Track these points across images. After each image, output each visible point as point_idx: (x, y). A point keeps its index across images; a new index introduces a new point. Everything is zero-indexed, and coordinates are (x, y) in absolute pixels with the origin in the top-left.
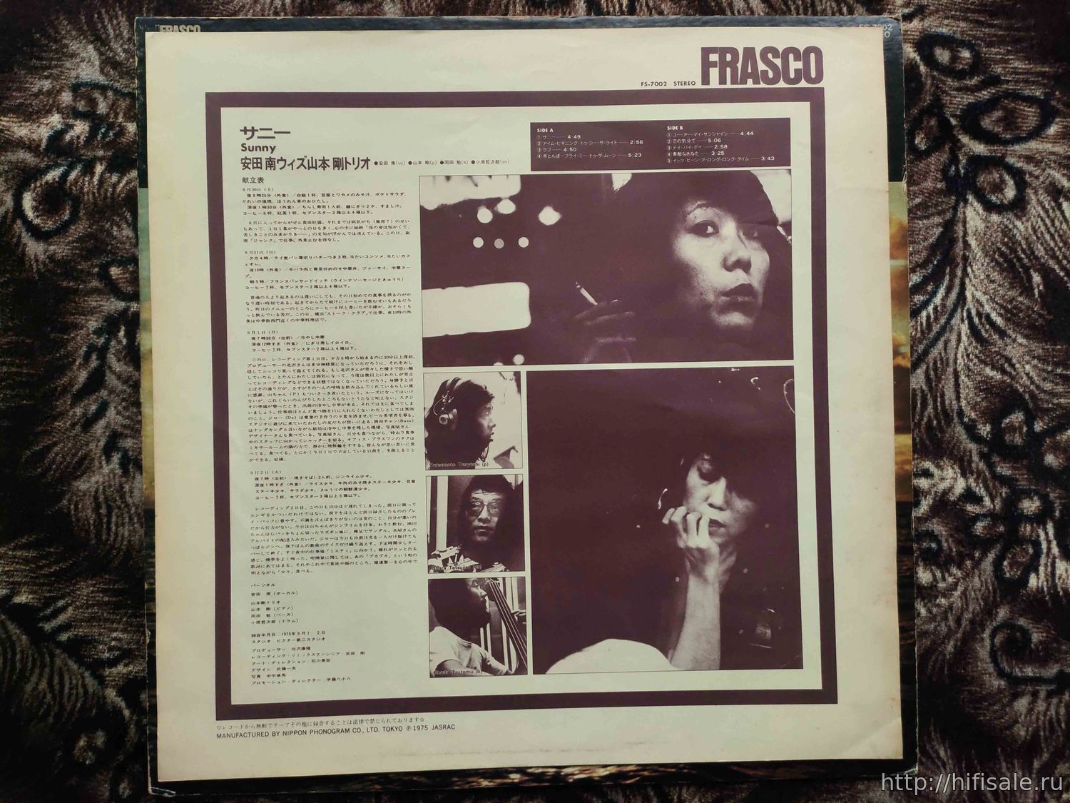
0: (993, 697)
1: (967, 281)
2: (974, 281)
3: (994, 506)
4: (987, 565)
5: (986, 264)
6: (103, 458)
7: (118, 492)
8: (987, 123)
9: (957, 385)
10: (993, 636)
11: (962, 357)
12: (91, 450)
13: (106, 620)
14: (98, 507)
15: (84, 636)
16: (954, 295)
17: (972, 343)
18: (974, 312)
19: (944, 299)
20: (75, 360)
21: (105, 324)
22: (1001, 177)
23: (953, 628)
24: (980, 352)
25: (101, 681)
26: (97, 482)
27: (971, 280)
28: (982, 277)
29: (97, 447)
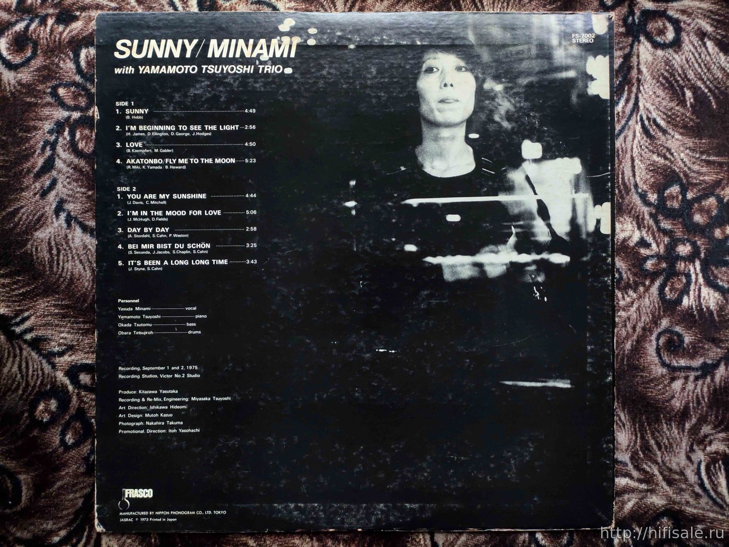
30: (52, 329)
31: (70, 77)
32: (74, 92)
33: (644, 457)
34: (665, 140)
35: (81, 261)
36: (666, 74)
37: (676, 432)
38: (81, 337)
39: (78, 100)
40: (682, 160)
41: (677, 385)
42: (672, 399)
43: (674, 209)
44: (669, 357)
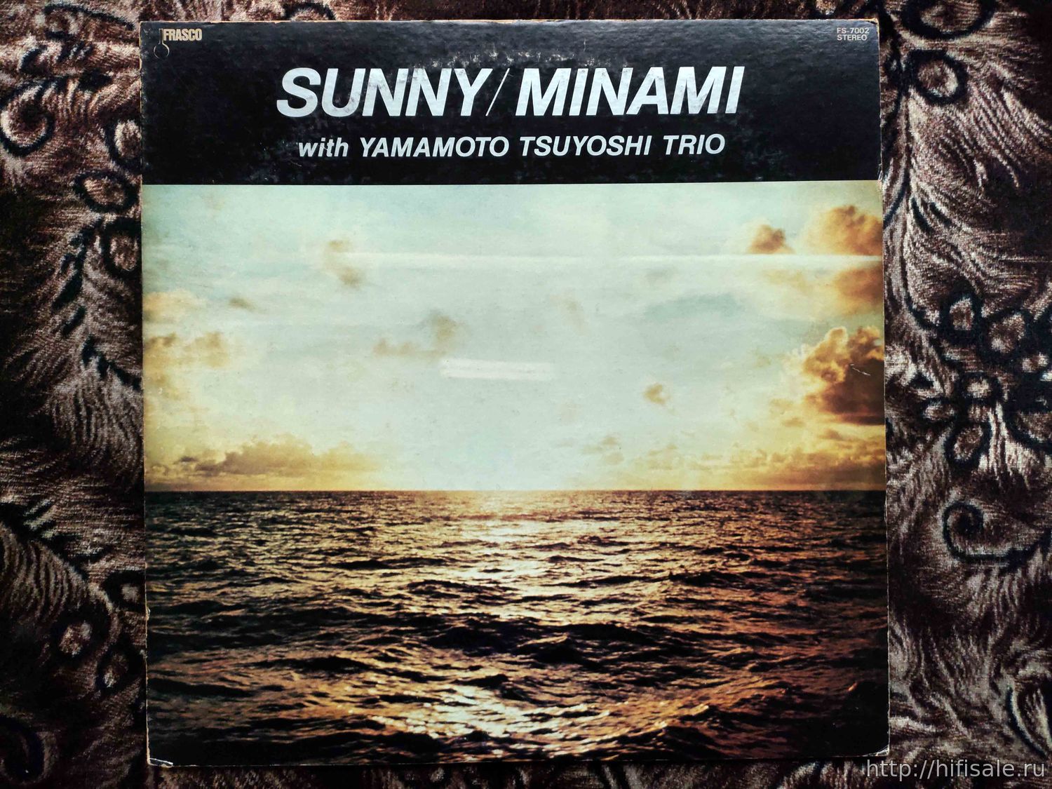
0: (948, 576)
1: (911, 172)
2: (918, 172)
4: (938, 447)
5: (929, 155)
6: (82, 362)
7: (97, 394)
8: (927, 18)
9: (904, 273)
10: (945, 517)
11: (909, 245)
12: (70, 356)
13: (89, 517)
14: (78, 409)
15: (68, 533)
16: (898, 185)
17: (917, 232)
18: (919, 202)
19: (888, 189)
20: (53, 270)
21: (81, 235)
22: (942, 70)
23: (906, 509)
24: (926, 240)
25: (85, 576)
26: (76, 386)
27: (915, 171)
28: (927, 168)
29: (75, 352)
30: (82, 523)
31: (101, 164)
32: (107, 186)
33: (930, 686)
34: (948, 234)
35: (121, 426)
36: (947, 140)
37: (975, 649)
38: (123, 534)
39: (113, 196)
40: (973, 261)
41: (975, 582)
42: (968, 603)
43: (964, 332)
44: (962, 542)
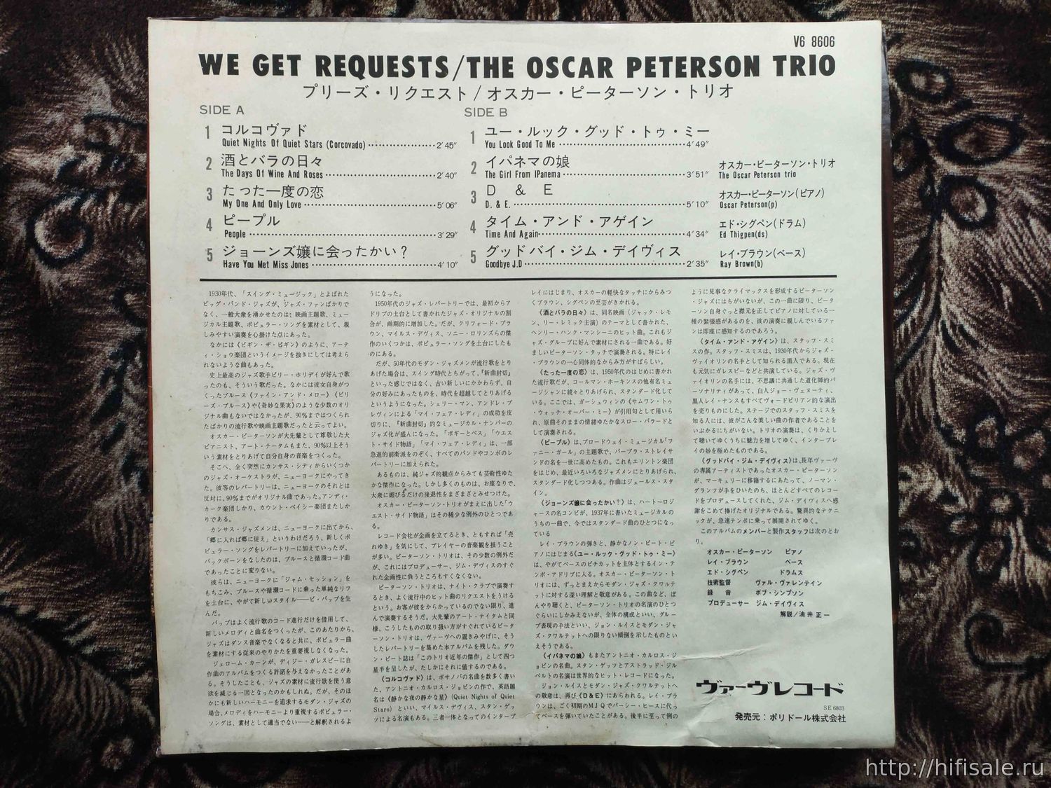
0: (968, 683)
1: (942, 295)
2: (948, 295)
3: (969, 505)
4: (962, 560)
5: (959, 278)
6: (122, 478)
7: (137, 510)
8: (960, 145)
9: (933, 393)
10: (967, 627)
11: (938, 366)
12: (110, 471)
13: (130, 633)
14: (117, 525)
15: (109, 649)
16: (929, 309)
17: (946, 353)
18: (948, 324)
19: (921, 312)
20: (92, 385)
21: (121, 349)
22: (973, 196)
23: (931, 621)
24: (954, 362)
25: (128, 691)
26: (116, 502)
27: (945, 294)
28: (956, 291)
29: (115, 468)
30: (124, 639)
34: (975, 355)
36: (976, 264)
37: (994, 753)
40: (999, 381)
41: (995, 689)
42: (988, 709)
43: (988, 450)
44: (983, 651)
